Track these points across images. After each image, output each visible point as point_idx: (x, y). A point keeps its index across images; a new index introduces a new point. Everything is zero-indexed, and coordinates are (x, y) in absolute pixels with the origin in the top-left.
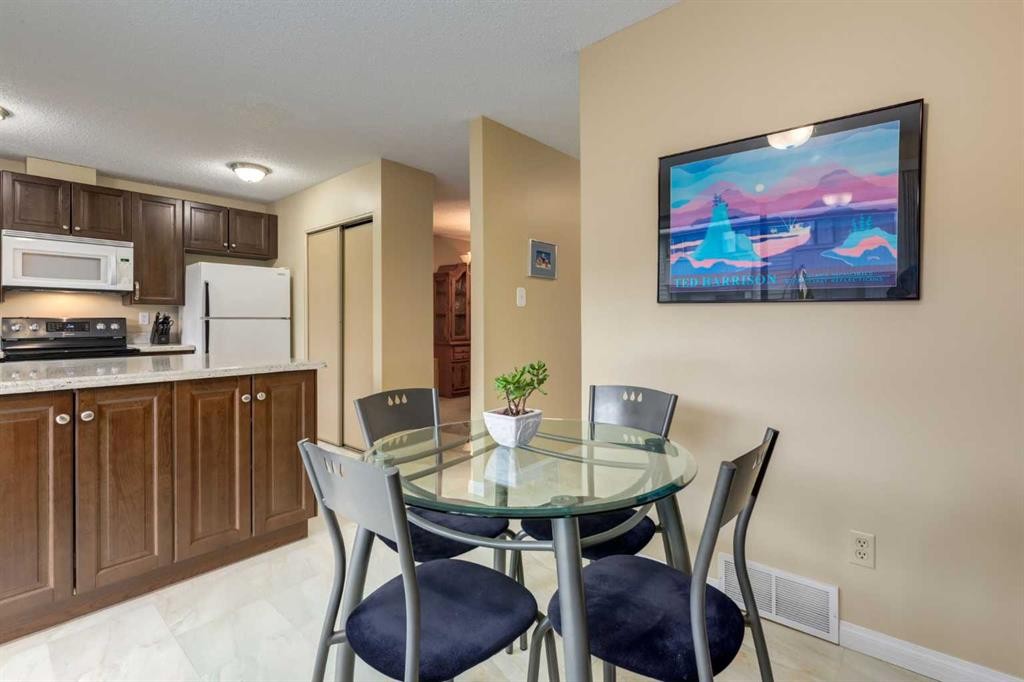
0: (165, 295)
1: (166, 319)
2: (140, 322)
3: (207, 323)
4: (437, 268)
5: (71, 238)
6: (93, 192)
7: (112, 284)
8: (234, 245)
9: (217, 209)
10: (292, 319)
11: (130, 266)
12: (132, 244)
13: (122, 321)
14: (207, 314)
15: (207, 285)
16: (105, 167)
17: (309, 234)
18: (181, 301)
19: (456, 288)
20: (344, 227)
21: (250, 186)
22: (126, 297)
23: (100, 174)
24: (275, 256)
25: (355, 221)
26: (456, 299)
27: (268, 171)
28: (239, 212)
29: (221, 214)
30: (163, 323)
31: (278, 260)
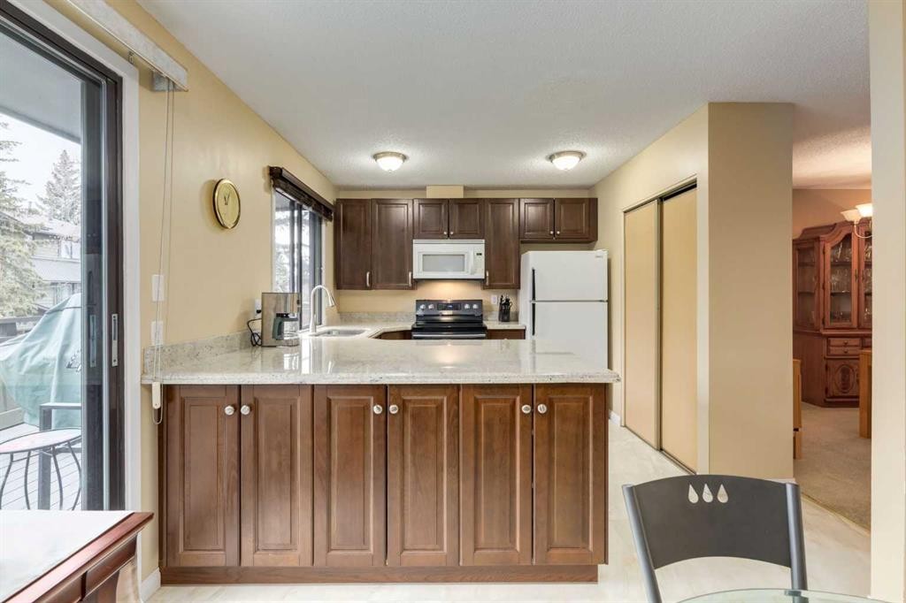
0: (506, 281)
1: (507, 300)
2: (492, 303)
3: (534, 305)
4: (800, 232)
5: (449, 241)
6: (461, 203)
7: (472, 274)
8: (558, 232)
9: (544, 202)
10: (609, 301)
11: (482, 258)
12: (483, 241)
13: (480, 302)
14: (534, 297)
15: (534, 271)
16: (469, 183)
17: (625, 212)
18: (517, 287)
19: (832, 256)
20: (662, 199)
21: (567, 173)
22: (481, 282)
23: (466, 189)
24: (596, 238)
25: (678, 188)
26: (832, 272)
27: (582, 155)
28: (562, 201)
29: (548, 205)
30: (505, 304)
31: (598, 241)
